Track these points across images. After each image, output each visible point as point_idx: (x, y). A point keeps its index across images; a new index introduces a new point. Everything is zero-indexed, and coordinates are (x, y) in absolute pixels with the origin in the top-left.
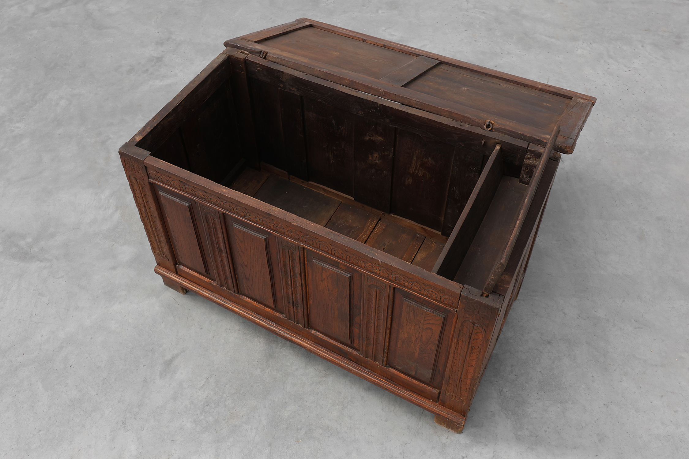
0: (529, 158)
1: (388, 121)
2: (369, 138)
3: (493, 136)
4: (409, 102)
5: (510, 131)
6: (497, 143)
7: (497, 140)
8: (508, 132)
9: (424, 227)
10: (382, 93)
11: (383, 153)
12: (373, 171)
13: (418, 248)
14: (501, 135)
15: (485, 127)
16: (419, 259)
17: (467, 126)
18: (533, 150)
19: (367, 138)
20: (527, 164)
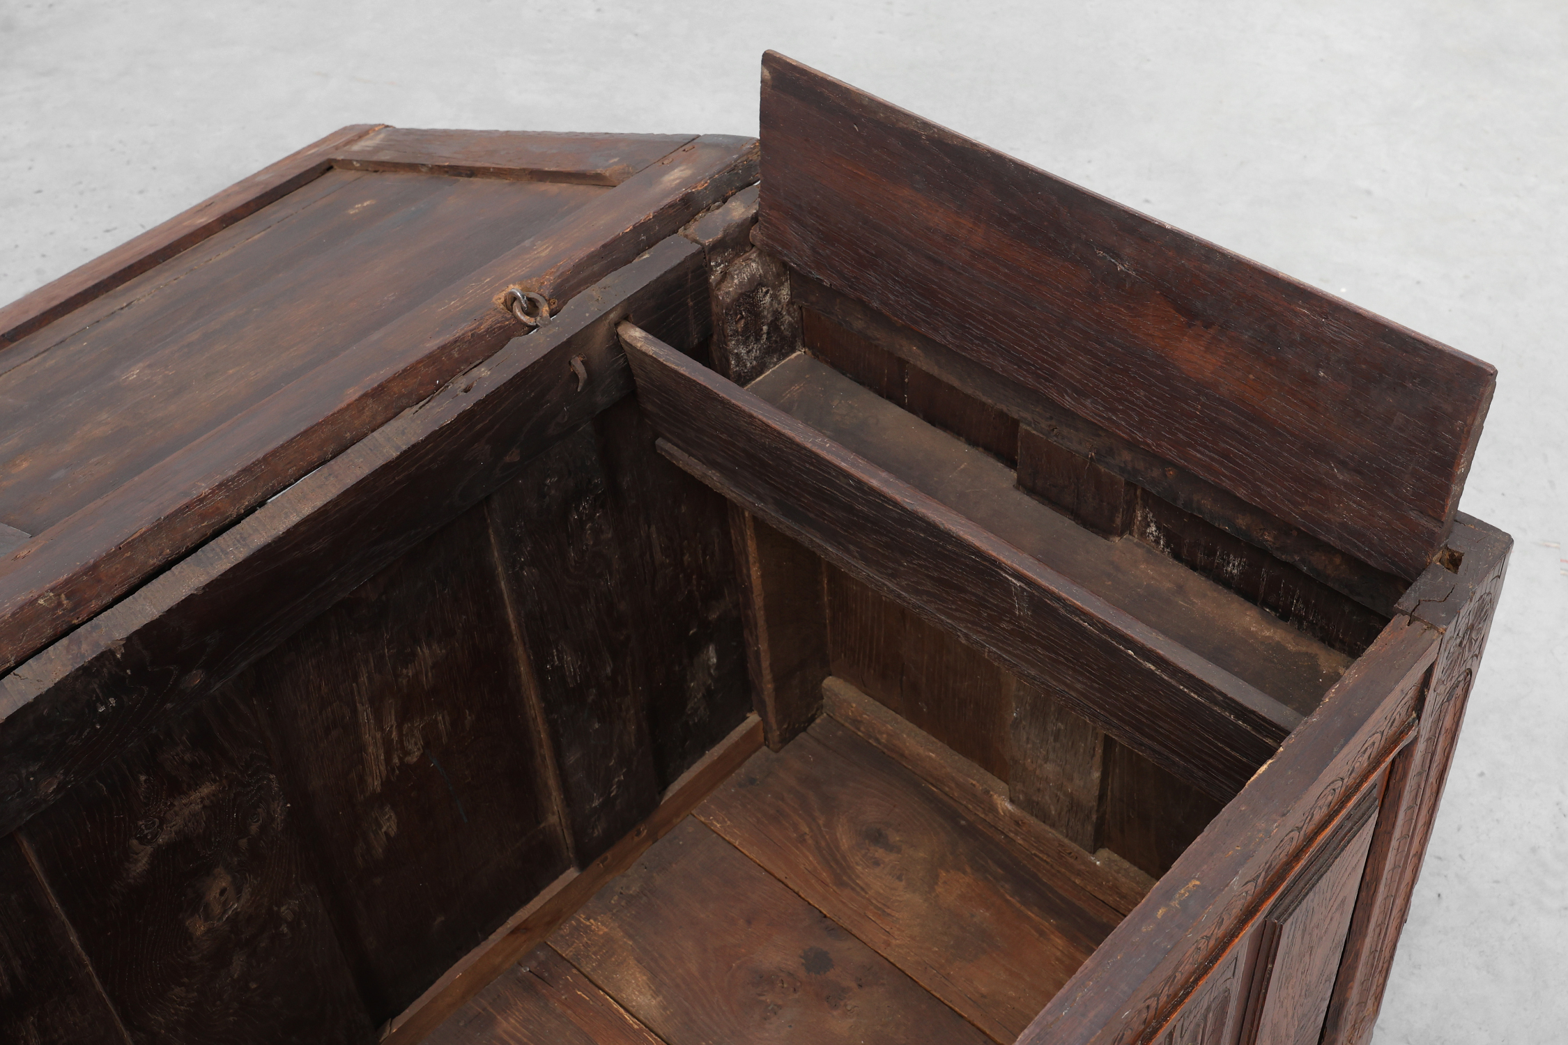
0: (725, 275)
1: (196, 678)
2: (149, 849)
3: (588, 318)
4: (203, 517)
5: (592, 258)
6: (617, 324)
7: (612, 316)
8: (596, 268)
9: (512, 922)
10: (60, 604)
11: (243, 842)
12: (238, 964)
13: (596, 989)
14: (593, 291)
15: (525, 319)
16: (654, 1002)
17: (483, 371)
18: (720, 235)
19: (141, 864)
20: (733, 301)
